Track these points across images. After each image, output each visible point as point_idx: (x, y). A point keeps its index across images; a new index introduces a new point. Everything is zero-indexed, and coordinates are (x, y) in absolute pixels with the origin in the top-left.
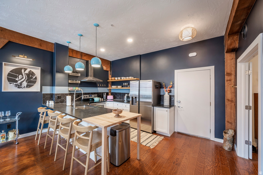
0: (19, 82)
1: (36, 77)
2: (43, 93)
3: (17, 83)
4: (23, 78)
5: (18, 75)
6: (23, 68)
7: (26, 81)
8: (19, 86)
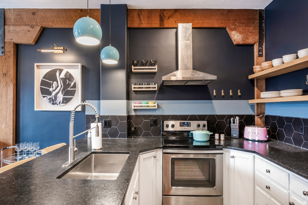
0: (54, 94)
1: (75, 83)
2: (87, 113)
3: (51, 97)
4: (58, 86)
5: (52, 82)
6: (58, 69)
7: (62, 91)
8: (53, 101)
